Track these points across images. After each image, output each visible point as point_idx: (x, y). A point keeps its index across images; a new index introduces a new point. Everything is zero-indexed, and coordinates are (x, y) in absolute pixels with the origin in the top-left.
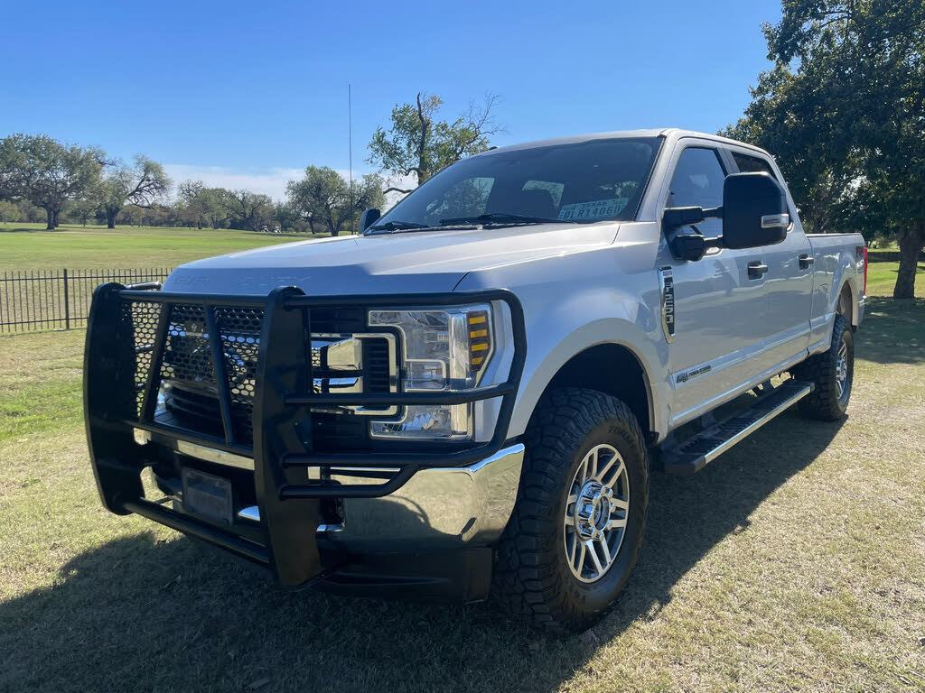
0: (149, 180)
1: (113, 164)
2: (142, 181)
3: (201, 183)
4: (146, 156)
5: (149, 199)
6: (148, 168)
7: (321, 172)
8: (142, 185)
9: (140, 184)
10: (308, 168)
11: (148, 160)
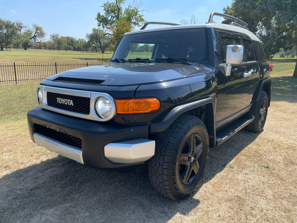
0: (38, 33)
1: (25, 27)
2: (36, 33)
3: (58, 34)
4: (36, 24)
5: (39, 40)
6: (37, 29)
7: (97, 30)
8: (36, 35)
9: (35, 34)
10: (93, 29)
11: (37, 26)
